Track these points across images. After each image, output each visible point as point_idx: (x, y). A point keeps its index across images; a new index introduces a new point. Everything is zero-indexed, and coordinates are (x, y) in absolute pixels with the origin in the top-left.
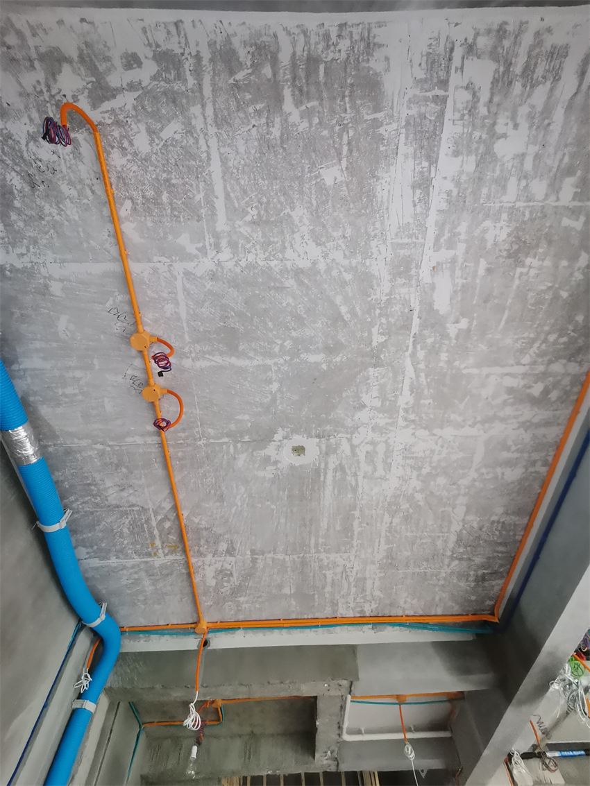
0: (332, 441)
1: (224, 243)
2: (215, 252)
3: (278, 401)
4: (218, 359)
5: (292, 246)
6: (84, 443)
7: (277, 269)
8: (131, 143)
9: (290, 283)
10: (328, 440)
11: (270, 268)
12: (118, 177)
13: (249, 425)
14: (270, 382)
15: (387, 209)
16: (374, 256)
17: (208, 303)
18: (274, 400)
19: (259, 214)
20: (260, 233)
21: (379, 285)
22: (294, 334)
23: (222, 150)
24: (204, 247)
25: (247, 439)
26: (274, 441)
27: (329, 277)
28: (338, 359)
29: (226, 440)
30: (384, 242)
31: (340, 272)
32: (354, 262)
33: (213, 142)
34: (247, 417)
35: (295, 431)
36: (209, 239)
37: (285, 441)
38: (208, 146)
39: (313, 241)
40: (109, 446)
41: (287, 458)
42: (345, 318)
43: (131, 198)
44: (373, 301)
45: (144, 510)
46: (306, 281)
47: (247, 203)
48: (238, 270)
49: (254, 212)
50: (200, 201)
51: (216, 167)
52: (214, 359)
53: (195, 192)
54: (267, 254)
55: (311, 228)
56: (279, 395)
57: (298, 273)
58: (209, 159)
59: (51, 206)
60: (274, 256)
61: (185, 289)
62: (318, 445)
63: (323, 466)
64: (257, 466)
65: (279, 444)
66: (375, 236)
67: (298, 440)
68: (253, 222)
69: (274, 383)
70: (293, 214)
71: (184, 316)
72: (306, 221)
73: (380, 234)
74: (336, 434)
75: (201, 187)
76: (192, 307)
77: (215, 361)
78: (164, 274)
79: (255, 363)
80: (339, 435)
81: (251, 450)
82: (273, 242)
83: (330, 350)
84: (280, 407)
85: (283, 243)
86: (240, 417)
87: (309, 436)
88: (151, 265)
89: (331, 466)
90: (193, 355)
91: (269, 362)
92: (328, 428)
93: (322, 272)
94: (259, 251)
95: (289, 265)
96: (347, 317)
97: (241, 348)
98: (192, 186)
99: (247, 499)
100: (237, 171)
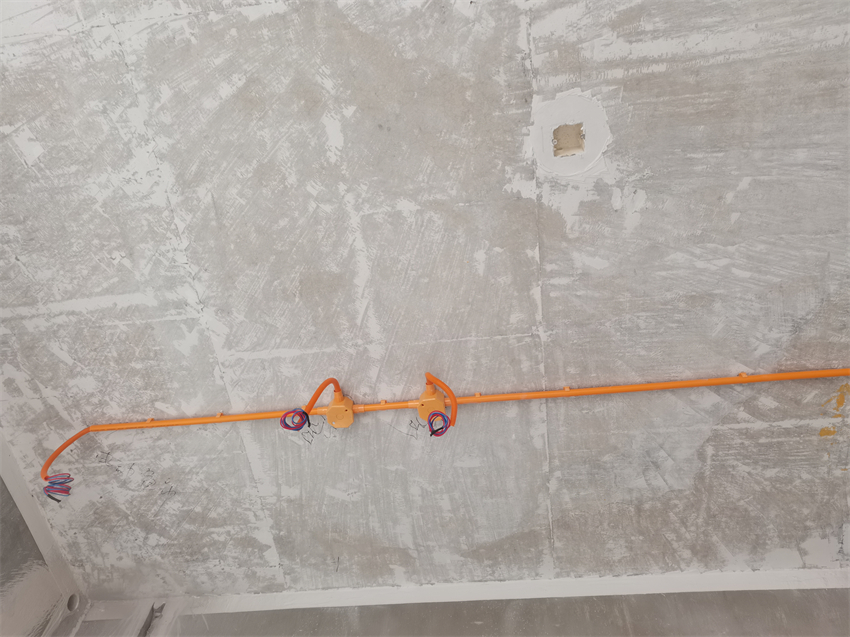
0: (537, 61)
1: (171, 296)
2: (188, 308)
3: (439, 196)
4: (361, 306)
5: (145, 197)
6: (545, 503)
7: (189, 218)
8: (92, 395)
9: (204, 194)
10: (536, 72)
11: (189, 228)
12: (133, 411)
13: (498, 249)
14: (396, 217)
15: (37, 41)
16: (117, 48)
17: (267, 319)
18: (437, 205)
19: (117, 248)
20: (142, 246)
21: (164, 27)
22: (292, 180)
23: (59, 297)
24: (185, 322)
25: (534, 253)
26: (539, 197)
27: (176, 127)
28: (329, 84)
29: (536, 292)
30: (88, 34)
31: (162, 108)
32: (139, 86)
33: (55, 308)
34: (480, 256)
35: (512, 154)
36: (172, 315)
37: (540, 173)
38: (61, 314)
39: (128, 163)
40: (551, 471)
41: (590, 164)
42: (240, 84)
43: (153, 401)
44: (196, 31)
45: (716, 438)
46: (194, 168)
47: (108, 266)
48: (205, 276)
49: (116, 254)
50: (127, 325)
51: (81, 305)
52: (362, 311)
53: (118, 331)
54: (169, 234)
55: (109, 169)
56: (425, 197)
57: (185, 183)
58: (73, 313)
59: (190, 480)
60: (168, 224)
61: (253, 348)
62: (550, 94)
63: (619, 73)
64: (607, 230)
65: (546, 187)
66: (85, 54)
67: (535, 144)
68: (131, 255)
69: (399, 208)
70: (100, 199)
71: (295, 352)
72: (103, 178)
73: (79, 46)
74: (519, 56)
75: (110, 324)
76: (278, 340)
77: (367, 309)
78: (238, 373)
79: (360, 244)
80: (522, 44)
81: (564, 244)
82: (149, 225)
83: (312, 103)
84: (454, 193)
85: (145, 210)
86: (481, 269)
87: (526, 119)
88: (229, 388)
89: (619, 48)
90: (360, 342)
91: (355, 220)
92: (501, 79)
93: (171, 142)
94: (168, 247)
95: (175, 199)
96: (239, 80)
97: (335, 269)
98: (112, 335)
99: (711, 246)
100: (75, 278)
